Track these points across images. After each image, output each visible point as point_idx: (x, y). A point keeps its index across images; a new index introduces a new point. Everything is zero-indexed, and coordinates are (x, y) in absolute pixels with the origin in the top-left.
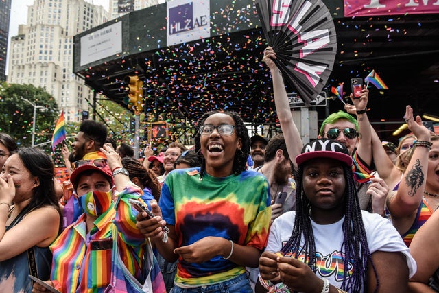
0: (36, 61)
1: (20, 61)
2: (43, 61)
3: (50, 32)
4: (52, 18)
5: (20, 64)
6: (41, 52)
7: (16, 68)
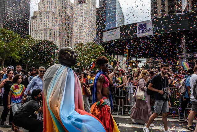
0: (42, 28)
1: (35, 28)
2: (45, 28)
3: (48, 14)
4: (48, 8)
5: (35, 29)
6: (44, 24)
7: (34, 31)
